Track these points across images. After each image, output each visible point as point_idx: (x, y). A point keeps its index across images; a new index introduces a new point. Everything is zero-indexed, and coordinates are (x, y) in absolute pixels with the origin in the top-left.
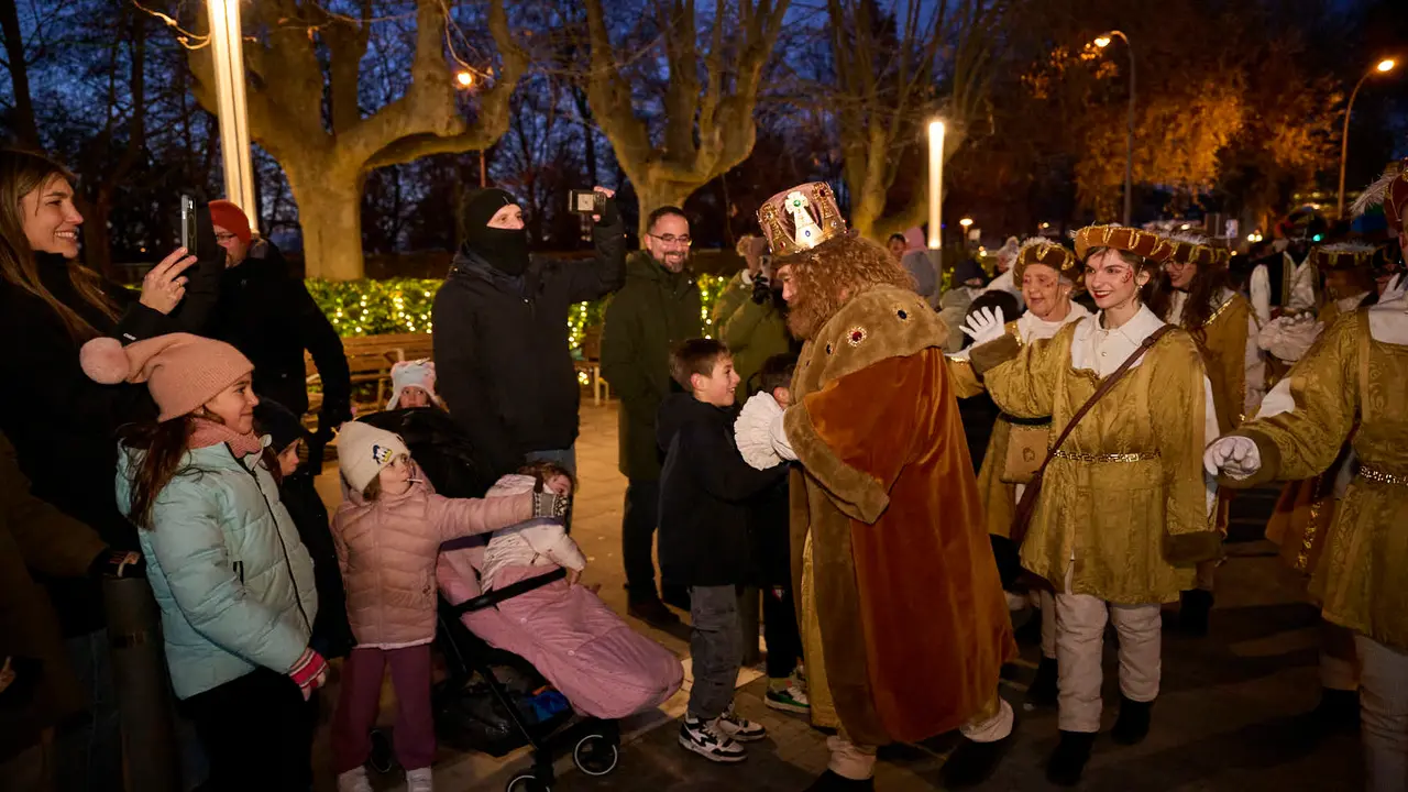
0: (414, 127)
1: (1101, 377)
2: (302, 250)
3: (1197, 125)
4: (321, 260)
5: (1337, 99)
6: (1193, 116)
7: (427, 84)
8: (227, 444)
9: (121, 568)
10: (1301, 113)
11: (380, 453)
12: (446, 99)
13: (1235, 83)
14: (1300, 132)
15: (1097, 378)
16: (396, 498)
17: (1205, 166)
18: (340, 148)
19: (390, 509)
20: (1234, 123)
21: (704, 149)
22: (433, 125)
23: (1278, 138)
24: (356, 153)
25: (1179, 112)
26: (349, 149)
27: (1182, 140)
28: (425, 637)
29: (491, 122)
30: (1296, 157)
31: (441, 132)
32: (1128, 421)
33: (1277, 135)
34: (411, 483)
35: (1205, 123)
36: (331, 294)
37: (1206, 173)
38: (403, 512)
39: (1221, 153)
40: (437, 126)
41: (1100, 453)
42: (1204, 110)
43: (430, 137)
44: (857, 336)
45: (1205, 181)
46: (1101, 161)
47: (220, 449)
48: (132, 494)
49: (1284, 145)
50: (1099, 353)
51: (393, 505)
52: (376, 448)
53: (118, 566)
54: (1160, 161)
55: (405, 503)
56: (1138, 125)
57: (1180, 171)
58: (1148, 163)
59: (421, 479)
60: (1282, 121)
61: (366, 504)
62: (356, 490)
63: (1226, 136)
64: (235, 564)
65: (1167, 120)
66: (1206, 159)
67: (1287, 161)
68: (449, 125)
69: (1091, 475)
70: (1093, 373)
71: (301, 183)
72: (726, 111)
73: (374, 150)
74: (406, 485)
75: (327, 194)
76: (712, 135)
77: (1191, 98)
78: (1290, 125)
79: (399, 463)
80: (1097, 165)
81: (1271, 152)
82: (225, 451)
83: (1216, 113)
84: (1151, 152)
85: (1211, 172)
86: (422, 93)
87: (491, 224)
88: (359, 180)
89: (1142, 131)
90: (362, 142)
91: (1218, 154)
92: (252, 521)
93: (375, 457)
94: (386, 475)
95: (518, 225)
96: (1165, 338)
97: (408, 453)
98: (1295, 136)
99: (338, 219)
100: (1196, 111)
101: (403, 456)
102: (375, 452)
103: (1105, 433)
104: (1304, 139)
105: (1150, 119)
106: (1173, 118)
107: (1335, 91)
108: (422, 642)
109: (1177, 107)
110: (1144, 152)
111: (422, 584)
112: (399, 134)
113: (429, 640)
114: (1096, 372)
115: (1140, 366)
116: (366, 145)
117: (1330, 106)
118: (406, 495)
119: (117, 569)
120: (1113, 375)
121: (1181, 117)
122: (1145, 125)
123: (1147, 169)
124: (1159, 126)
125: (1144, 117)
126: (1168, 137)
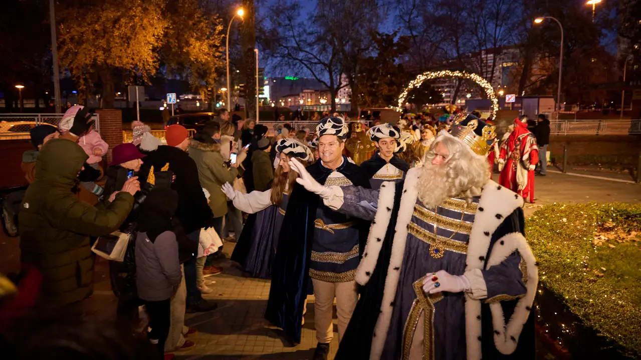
3: (133, 28)
10: (203, 34)
14: (202, 44)
17: (147, 57)
20: (158, 30)
25: (121, 16)
30: (203, 58)
33: (191, 44)
35: (139, 27)
37: (149, 62)
39: (156, 50)
42: (136, 18)
45: (149, 67)
49: (195, 50)
54: (116, 52)
58: (107, 51)
60: (192, 36)
65: (114, 22)
66: (146, 52)
67: (197, 60)
77: (127, 9)
78: (198, 39)
81: (188, 53)
83: (145, 21)
84: (108, 42)
85: (152, 61)
91: (153, 51)
98: (199, 46)
100: (132, 18)
104: (205, 48)
105: (103, 19)
106: (118, 20)
107: (219, 23)
109: (119, 14)
110: (102, 42)
117: (217, 31)
121: (123, 20)
122: (99, 23)
123: (107, 54)
124: (109, 25)
125: (99, 18)
126: (117, 33)
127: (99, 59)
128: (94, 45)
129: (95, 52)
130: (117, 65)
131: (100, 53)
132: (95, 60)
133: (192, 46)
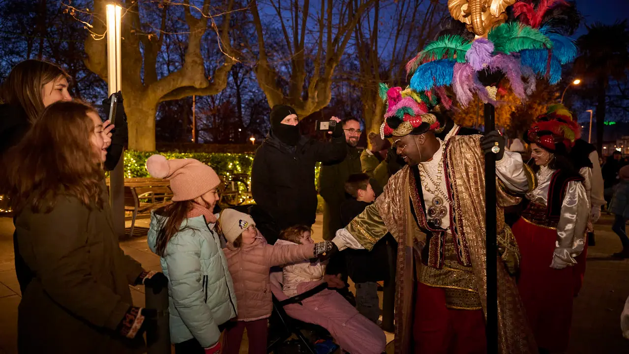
0: (186, 83)
2: (127, 137)
4: (136, 142)
5: (557, 94)
7: (192, 64)
8: (204, 216)
9: (144, 280)
10: (543, 99)
11: (242, 223)
12: (200, 71)
14: (543, 108)
16: (249, 246)
17: (506, 120)
18: (150, 91)
19: (246, 251)
20: (518, 102)
21: (310, 100)
22: (194, 82)
23: (534, 110)
24: (157, 94)
26: (154, 91)
28: (266, 314)
29: (219, 83)
31: (197, 86)
33: (534, 108)
34: (256, 239)
36: (143, 157)
37: (506, 122)
38: (252, 253)
39: (513, 114)
40: (196, 83)
42: (505, 96)
43: (192, 88)
45: (506, 126)
46: (464, 115)
47: (201, 218)
48: (157, 240)
51: (248, 250)
52: (240, 221)
53: (143, 279)
55: (253, 249)
59: (260, 237)
60: (535, 103)
61: (236, 249)
62: (230, 242)
63: (515, 107)
64: (204, 276)
66: (506, 117)
68: (201, 84)
71: (129, 106)
72: (322, 85)
73: (165, 92)
74: (254, 239)
75: (141, 111)
76: (314, 94)
78: (539, 104)
79: (251, 228)
82: (203, 220)
83: (511, 98)
85: (508, 122)
86: (190, 68)
87: (282, 122)
88: (157, 106)
90: (161, 88)
91: (511, 115)
92: (213, 256)
93: (240, 226)
94: (245, 234)
95: (295, 124)
97: (255, 224)
99: (146, 122)
101: (253, 225)
102: (240, 222)
107: (556, 91)
108: (264, 317)
111: (264, 288)
112: (178, 86)
113: (268, 316)
116: (162, 90)
117: (555, 97)
118: (254, 244)
119: (142, 280)
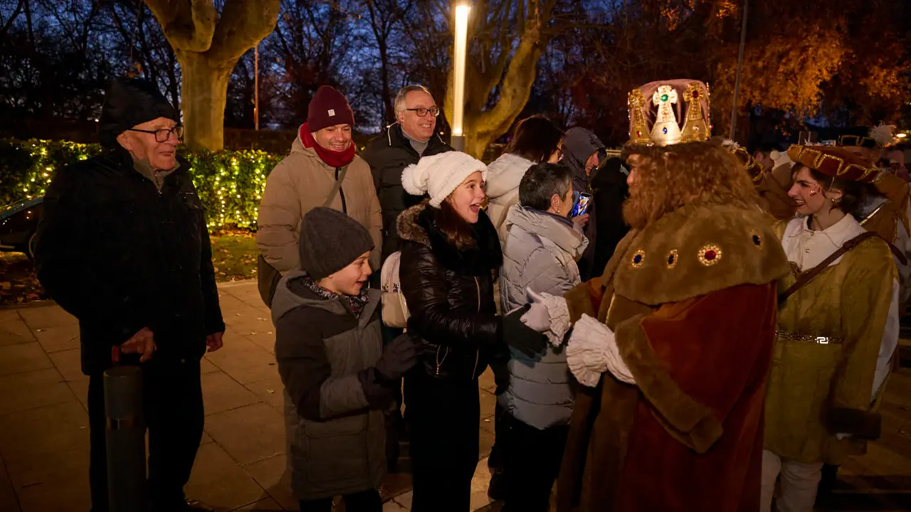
1: (803, 270)
3: (804, 61)
6: (801, 54)
13: (838, 29)
14: (889, 73)
15: (799, 270)
17: (810, 95)
20: (836, 61)
25: (791, 49)
27: (792, 72)
30: (886, 92)
32: (822, 310)
33: (872, 74)
35: (811, 60)
37: (811, 101)
39: (823, 85)
41: (795, 333)
42: (810, 49)
44: (710, 256)
45: (809, 107)
49: (877, 82)
50: (803, 250)
54: (774, 90)
56: (758, 59)
57: (790, 98)
58: (765, 90)
60: (875, 63)
63: (828, 72)
65: (781, 57)
66: (810, 90)
67: (878, 95)
69: (784, 350)
70: (796, 265)
77: (800, 39)
78: (882, 67)
80: (724, 90)
81: (866, 87)
83: (820, 52)
84: (767, 82)
85: (815, 100)
89: (760, 64)
91: (820, 87)
96: (864, 243)
98: (885, 76)
100: (804, 49)
103: (801, 316)
104: (893, 78)
105: (768, 54)
106: (786, 53)
109: (789, 46)
110: (761, 81)
114: (799, 265)
115: (839, 264)
120: (813, 269)
121: (792, 54)
122: (764, 59)
123: (763, 94)
124: (774, 60)
125: (763, 52)
126: (781, 70)
127: (754, 101)
128: (749, 84)
129: (752, 93)
130: (773, 105)
131: (756, 93)
132: (750, 101)
133: (873, 77)
